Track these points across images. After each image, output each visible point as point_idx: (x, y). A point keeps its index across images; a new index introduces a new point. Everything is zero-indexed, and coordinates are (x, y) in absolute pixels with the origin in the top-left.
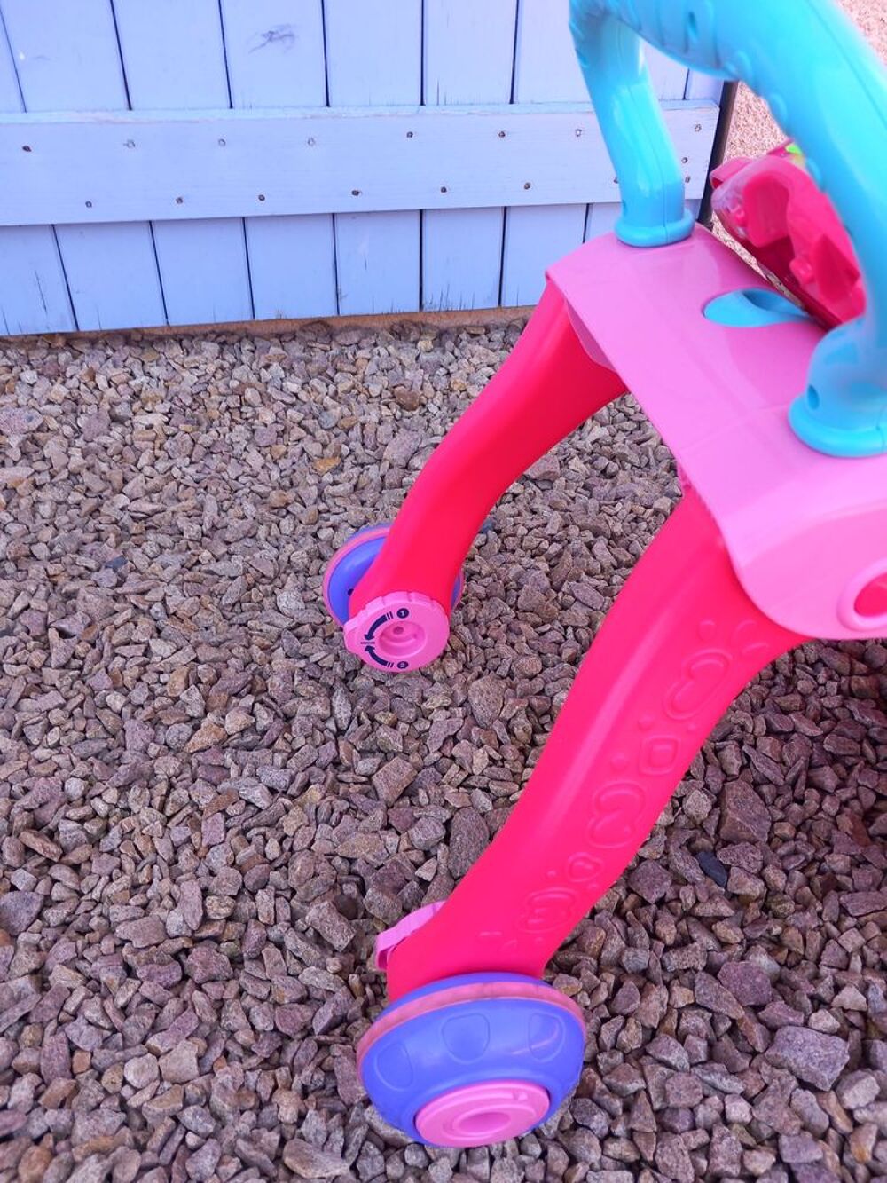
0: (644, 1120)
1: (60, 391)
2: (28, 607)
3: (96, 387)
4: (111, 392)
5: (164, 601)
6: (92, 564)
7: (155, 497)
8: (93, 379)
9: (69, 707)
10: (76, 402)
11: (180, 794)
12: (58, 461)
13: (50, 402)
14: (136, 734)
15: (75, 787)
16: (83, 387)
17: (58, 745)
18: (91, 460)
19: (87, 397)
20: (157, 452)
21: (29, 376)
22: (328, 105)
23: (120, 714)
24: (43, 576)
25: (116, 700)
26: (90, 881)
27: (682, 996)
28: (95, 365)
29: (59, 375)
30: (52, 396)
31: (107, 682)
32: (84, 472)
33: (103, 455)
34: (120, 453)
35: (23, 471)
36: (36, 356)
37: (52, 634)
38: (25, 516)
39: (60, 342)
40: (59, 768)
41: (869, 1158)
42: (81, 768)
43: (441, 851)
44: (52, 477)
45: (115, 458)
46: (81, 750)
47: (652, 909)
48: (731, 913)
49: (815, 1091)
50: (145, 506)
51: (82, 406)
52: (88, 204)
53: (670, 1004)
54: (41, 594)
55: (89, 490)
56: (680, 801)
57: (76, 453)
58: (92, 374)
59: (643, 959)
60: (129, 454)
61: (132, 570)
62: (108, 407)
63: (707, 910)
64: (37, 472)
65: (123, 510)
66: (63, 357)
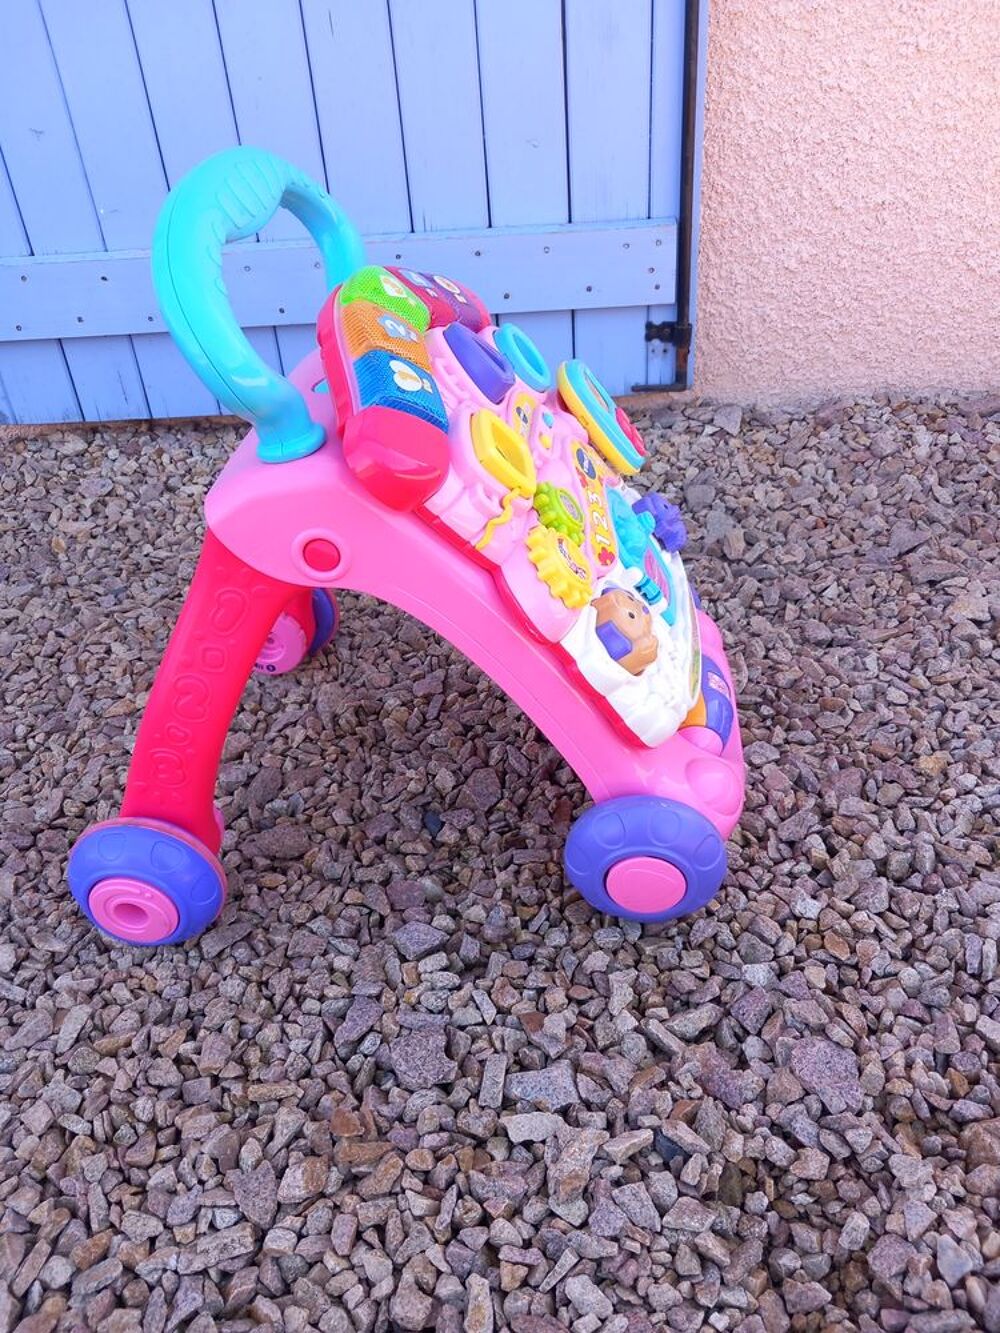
0: (276, 958)
1: (133, 465)
2: (44, 618)
3: (161, 464)
4: (171, 468)
5: (137, 618)
6: (101, 590)
7: (175, 548)
8: (160, 456)
9: (41, 682)
10: (144, 475)
11: (85, 741)
12: (112, 519)
13: (124, 474)
14: (76, 703)
15: (21, 731)
16: (151, 463)
17: (22, 706)
18: (138, 519)
19: (151, 471)
20: (192, 515)
21: (113, 453)
23: (72, 690)
24: (64, 597)
25: (73, 680)
27: (353, 896)
28: (165, 446)
29: (136, 453)
30: (126, 469)
31: (72, 668)
32: (131, 527)
33: (150, 516)
34: (164, 515)
35: (87, 526)
36: (123, 438)
37: (51, 634)
38: (75, 557)
39: (144, 427)
40: (17, 718)
41: (414, 1000)
42: (30, 719)
43: (239, 793)
44: (106, 529)
45: (160, 518)
47: (368, 842)
48: (425, 852)
49: (403, 959)
50: (163, 554)
51: (147, 478)
52: (150, 319)
53: (341, 900)
54: (57, 609)
55: (129, 540)
56: (434, 776)
57: (129, 512)
58: (160, 452)
59: (338, 870)
60: (170, 515)
61: (128, 597)
62: (164, 479)
63: (408, 848)
64: (97, 526)
65: (146, 556)
66: (143, 439)
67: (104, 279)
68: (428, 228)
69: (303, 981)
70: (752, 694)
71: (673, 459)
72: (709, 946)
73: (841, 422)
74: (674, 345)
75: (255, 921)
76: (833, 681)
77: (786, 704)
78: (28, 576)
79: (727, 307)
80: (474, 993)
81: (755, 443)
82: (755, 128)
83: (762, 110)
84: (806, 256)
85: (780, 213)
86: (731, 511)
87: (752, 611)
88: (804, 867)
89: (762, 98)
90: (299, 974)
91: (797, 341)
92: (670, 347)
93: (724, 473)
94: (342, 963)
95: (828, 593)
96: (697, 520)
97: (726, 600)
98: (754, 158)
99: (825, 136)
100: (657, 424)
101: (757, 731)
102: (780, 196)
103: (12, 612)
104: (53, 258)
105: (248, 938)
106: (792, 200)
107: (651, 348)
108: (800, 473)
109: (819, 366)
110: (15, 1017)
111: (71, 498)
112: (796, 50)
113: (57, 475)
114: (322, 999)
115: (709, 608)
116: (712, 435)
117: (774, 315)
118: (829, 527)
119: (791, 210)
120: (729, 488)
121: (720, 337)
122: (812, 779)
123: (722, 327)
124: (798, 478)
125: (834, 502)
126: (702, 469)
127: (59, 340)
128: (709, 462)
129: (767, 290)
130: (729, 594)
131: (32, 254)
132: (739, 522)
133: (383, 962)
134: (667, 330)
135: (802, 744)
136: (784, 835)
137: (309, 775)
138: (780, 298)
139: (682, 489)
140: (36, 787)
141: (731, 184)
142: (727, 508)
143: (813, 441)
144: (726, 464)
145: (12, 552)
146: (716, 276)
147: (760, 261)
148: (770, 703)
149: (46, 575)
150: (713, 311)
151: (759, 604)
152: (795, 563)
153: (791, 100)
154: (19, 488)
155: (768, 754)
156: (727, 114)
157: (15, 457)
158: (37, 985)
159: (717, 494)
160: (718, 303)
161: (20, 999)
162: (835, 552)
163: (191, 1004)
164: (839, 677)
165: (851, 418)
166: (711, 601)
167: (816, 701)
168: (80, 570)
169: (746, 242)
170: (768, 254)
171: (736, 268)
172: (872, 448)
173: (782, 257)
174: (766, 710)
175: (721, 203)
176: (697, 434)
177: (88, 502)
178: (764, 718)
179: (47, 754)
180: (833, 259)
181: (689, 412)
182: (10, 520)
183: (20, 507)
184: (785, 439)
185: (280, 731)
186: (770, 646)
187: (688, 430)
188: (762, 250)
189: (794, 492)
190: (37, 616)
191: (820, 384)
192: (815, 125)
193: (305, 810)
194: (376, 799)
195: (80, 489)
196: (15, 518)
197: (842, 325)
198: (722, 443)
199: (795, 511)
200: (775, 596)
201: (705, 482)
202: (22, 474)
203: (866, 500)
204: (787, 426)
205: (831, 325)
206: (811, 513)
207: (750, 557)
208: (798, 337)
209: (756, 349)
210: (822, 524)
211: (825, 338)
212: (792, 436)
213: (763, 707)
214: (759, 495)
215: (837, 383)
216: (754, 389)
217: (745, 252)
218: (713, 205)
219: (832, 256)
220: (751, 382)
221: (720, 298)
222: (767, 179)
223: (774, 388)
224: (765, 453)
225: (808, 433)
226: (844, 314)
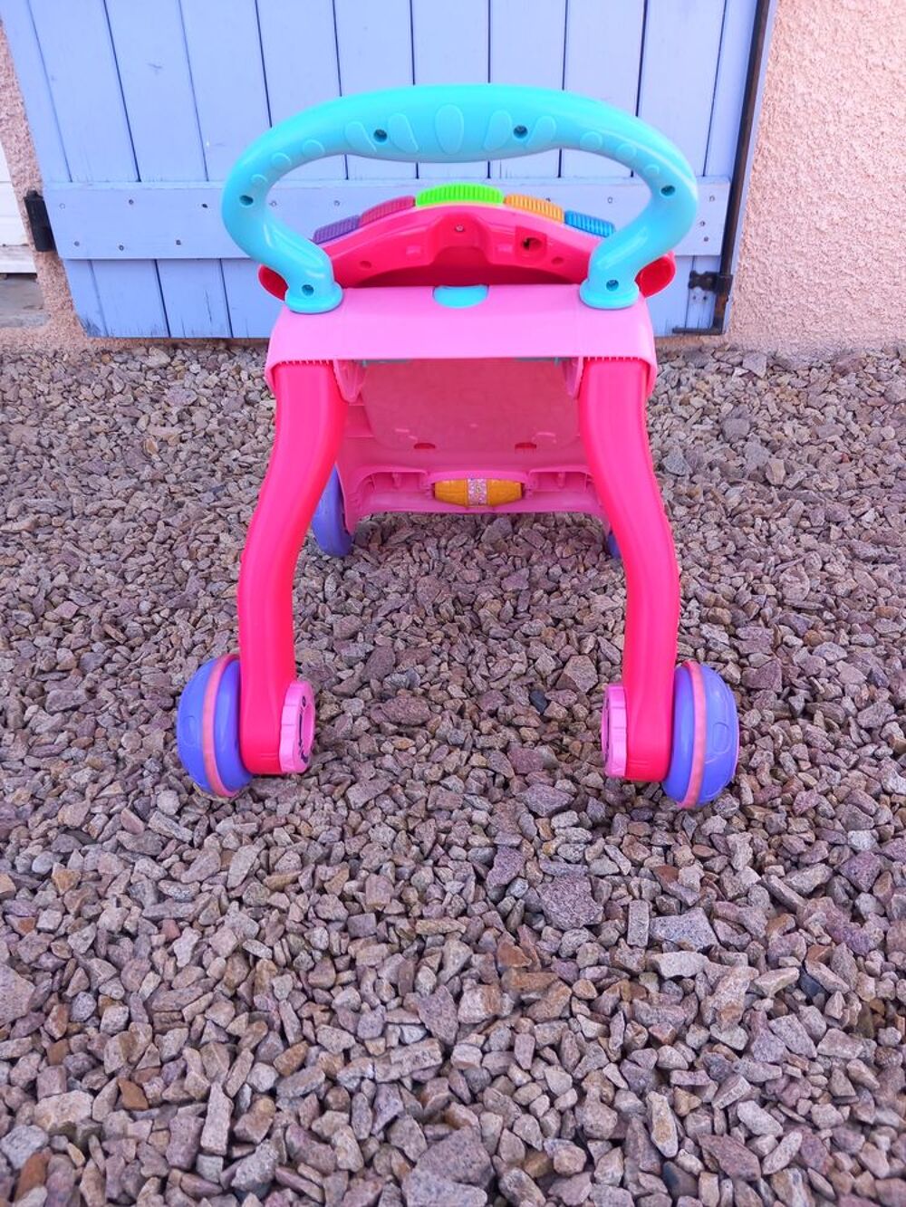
0: (418, 810)
1: (214, 379)
2: (150, 509)
3: (240, 380)
4: (249, 383)
5: (239, 513)
6: (200, 488)
7: (260, 454)
8: (239, 373)
9: (157, 565)
10: (225, 388)
11: (209, 618)
12: (200, 425)
13: (206, 387)
14: (193, 584)
15: (145, 606)
16: (230, 378)
17: (142, 584)
18: (223, 428)
19: (232, 385)
20: (271, 427)
21: (195, 367)
22: (417, 177)
23: (188, 573)
24: (166, 492)
25: (187, 565)
26: (136, 654)
27: (477, 759)
28: (243, 364)
29: (216, 369)
30: (207, 382)
31: (185, 554)
32: (217, 435)
33: (233, 425)
34: (246, 425)
35: (177, 430)
36: (203, 355)
37: (160, 524)
38: (168, 458)
39: (222, 346)
40: (139, 595)
41: (552, 852)
42: (153, 596)
43: (359, 667)
44: (194, 435)
45: (242, 428)
46: (156, 588)
47: (484, 714)
48: (537, 725)
49: (536, 816)
50: (251, 459)
51: (228, 392)
53: (467, 762)
54: (161, 502)
55: (216, 446)
56: (535, 661)
57: (214, 422)
58: (239, 370)
59: (461, 736)
60: (251, 426)
61: (225, 495)
62: (244, 393)
63: (522, 720)
64: (184, 432)
65: (234, 460)
66: (221, 357)
67: (205, 206)
68: (503, 175)
69: (447, 831)
70: (813, 601)
71: (709, 395)
72: (811, 814)
73: (857, 371)
74: (715, 292)
76: (884, 592)
77: (846, 611)
78: (127, 472)
79: (759, 262)
80: (606, 847)
81: (778, 385)
82: (803, 100)
83: (811, 83)
84: (836, 218)
85: (817, 178)
86: (766, 443)
87: (800, 530)
88: (885, 750)
89: (813, 73)
90: (443, 824)
91: (820, 296)
92: (710, 295)
93: (756, 410)
94: (480, 816)
95: (867, 518)
96: (735, 450)
97: (777, 519)
98: (800, 127)
99: (866, 110)
100: (690, 364)
101: (824, 633)
102: (820, 162)
103: (118, 503)
104: (159, 185)
105: (389, 792)
106: (829, 167)
107: (692, 295)
108: (823, 414)
109: (836, 320)
110: (185, 855)
111: (157, 406)
112: (849, 29)
113: (143, 385)
114: (467, 847)
115: (763, 525)
116: (741, 376)
117: (801, 273)
118: (853, 462)
119: (828, 176)
120: (763, 424)
121: (750, 289)
122: (882, 675)
123: (754, 281)
124: (821, 417)
125: (855, 440)
126: (736, 406)
127: (155, 260)
128: (741, 399)
129: (798, 248)
130: (779, 514)
131: (139, 180)
132: (774, 452)
133: (517, 817)
134: (709, 280)
135: (863, 645)
136: (864, 723)
137: (419, 655)
138: (809, 256)
139: (717, 422)
140: (169, 655)
141: (776, 149)
143: (833, 387)
144: (756, 402)
145: (107, 451)
146: (753, 234)
147: (794, 221)
148: (831, 610)
149: (146, 472)
150: (747, 265)
151: (806, 524)
152: (831, 491)
153: (839, 76)
154: (108, 395)
156: (780, 85)
157: (103, 367)
158: (201, 828)
159: (751, 428)
160: (753, 258)
161: (188, 839)
162: (864, 484)
163: (348, 849)
164: (890, 589)
165: (864, 368)
166: (763, 519)
167: (871, 610)
168: (177, 469)
169: (784, 204)
170: (803, 215)
171: (772, 226)
172: (887, 395)
173: (816, 218)
174: (827, 615)
175: (765, 166)
176: (727, 374)
177: (175, 410)
178: (827, 623)
179: (173, 627)
180: (861, 222)
181: (718, 355)
182: (102, 423)
183: (111, 411)
184: (806, 383)
185: (385, 616)
186: (826, 559)
187: (719, 371)
188: (797, 210)
189: (820, 430)
190: (144, 506)
191: (836, 337)
192: (857, 100)
193: (422, 684)
194: (485, 677)
195: (165, 398)
196: (106, 422)
197: (862, 284)
198: (750, 384)
199: (822, 447)
200: (821, 518)
201: (739, 417)
202: (111, 383)
203: (884, 440)
204: (807, 373)
205: (852, 283)
206: (836, 449)
207: (791, 483)
208: (821, 292)
209: (782, 302)
210: (847, 459)
211: (845, 294)
212: (812, 381)
213: (825, 613)
214: (788, 431)
215: (851, 337)
216: (776, 338)
217: (782, 212)
218: (758, 168)
219: (860, 219)
220: (774, 331)
221: (754, 254)
222: (809, 146)
223: (794, 338)
224: (790, 395)
225: (828, 378)
226: (864, 273)
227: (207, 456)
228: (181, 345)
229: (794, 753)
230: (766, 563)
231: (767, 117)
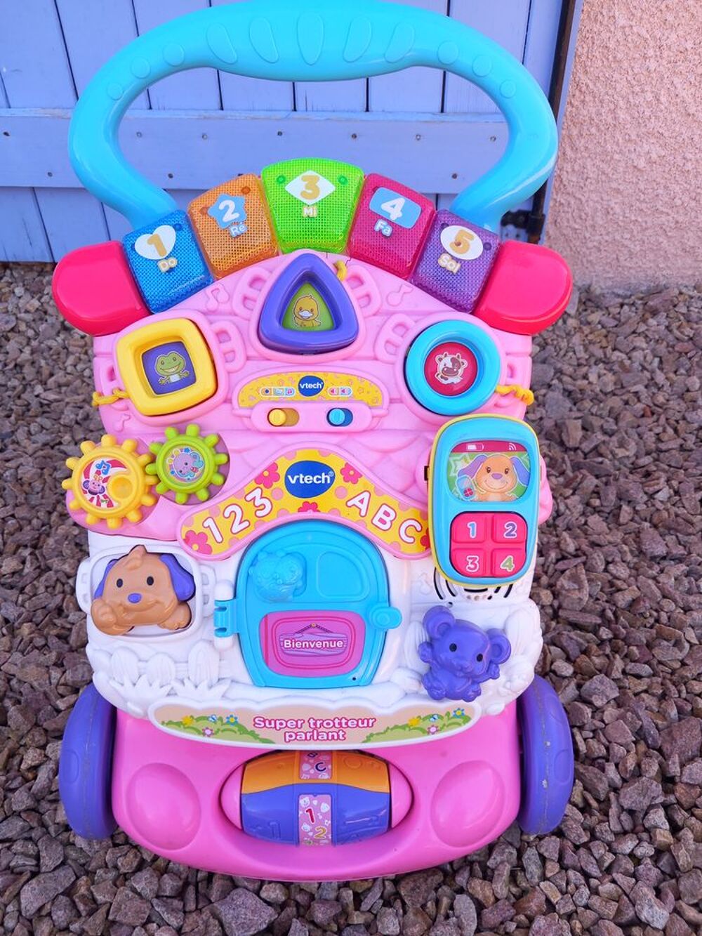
1: (36, 303)
7: (64, 390)
10: (45, 313)
13: (27, 312)
18: (35, 357)
19: (51, 310)
20: (83, 357)
21: (19, 291)
22: (222, 109)
29: (40, 292)
30: (29, 307)
33: (46, 354)
34: (58, 354)
36: (29, 276)
50: (52, 396)
51: (47, 317)
52: (50, 174)
55: (24, 378)
57: (27, 350)
60: (63, 356)
61: (13, 442)
65: (37, 396)
66: (47, 278)
67: (6, 134)
68: (309, 108)
70: (590, 612)
73: (667, 311)
74: (527, 232)
75: (82, 861)
76: (669, 605)
77: (624, 627)
79: (576, 198)
81: (589, 323)
82: (624, 33)
83: (633, 15)
84: (654, 156)
85: (636, 115)
86: (569, 393)
87: (589, 509)
88: (646, 850)
91: (635, 233)
92: (522, 232)
93: (562, 353)
95: (660, 496)
98: (620, 61)
99: (689, 45)
101: (597, 661)
102: (639, 99)
105: (69, 892)
106: (649, 104)
107: (505, 232)
108: (630, 358)
109: (651, 256)
117: (617, 209)
118: (655, 417)
119: (647, 114)
120: (568, 369)
121: (566, 224)
122: (653, 731)
123: (569, 216)
124: (627, 362)
125: (659, 389)
126: (542, 349)
128: (549, 341)
129: (614, 185)
132: (575, 404)
134: (522, 218)
135: (639, 677)
136: (627, 803)
138: (625, 193)
141: (595, 84)
142: (564, 389)
143: (642, 328)
144: (564, 344)
147: (612, 158)
148: (607, 623)
150: (563, 201)
151: (596, 502)
152: (628, 457)
153: (663, 7)
155: (608, 692)
156: (600, 17)
159: (555, 373)
160: (569, 194)
162: (663, 446)
164: (675, 601)
165: (675, 306)
167: (652, 627)
169: (602, 141)
170: (621, 152)
171: (589, 163)
172: (695, 339)
173: (633, 156)
174: (605, 633)
175: (583, 102)
178: (601, 643)
180: (679, 161)
184: (616, 323)
186: (610, 559)
188: (615, 148)
189: (626, 378)
191: (650, 272)
192: (681, 33)
197: (677, 222)
198: (560, 323)
199: (625, 397)
200: (612, 497)
201: (544, 361)
203: (688, 391)
204: (618, 310)
205: (668, 221)
206: (639, 400)
207: (586, 446)
208: (636, 229)
209: (597, 238)
210: (649, 413)
211: (660, 232)
212: (623, 320)
213: (602, 629)
214: (593, 377)
215: (664, 272)
216: (590, 272)
217: (599, 149)
218: (576, 103)
219: (679, 158)
220: (589, 265)
221: (570, 190)
222: (628, 82)
223: (608, 272)
224: (599, 335)
225: (637, 318)
226: (681, 212)
227: (14, 388)
228: (11, 265)
229: (542, 850)
230: (546, 559)
231: (586, 50)
